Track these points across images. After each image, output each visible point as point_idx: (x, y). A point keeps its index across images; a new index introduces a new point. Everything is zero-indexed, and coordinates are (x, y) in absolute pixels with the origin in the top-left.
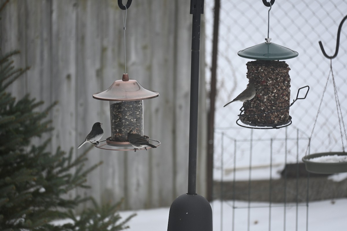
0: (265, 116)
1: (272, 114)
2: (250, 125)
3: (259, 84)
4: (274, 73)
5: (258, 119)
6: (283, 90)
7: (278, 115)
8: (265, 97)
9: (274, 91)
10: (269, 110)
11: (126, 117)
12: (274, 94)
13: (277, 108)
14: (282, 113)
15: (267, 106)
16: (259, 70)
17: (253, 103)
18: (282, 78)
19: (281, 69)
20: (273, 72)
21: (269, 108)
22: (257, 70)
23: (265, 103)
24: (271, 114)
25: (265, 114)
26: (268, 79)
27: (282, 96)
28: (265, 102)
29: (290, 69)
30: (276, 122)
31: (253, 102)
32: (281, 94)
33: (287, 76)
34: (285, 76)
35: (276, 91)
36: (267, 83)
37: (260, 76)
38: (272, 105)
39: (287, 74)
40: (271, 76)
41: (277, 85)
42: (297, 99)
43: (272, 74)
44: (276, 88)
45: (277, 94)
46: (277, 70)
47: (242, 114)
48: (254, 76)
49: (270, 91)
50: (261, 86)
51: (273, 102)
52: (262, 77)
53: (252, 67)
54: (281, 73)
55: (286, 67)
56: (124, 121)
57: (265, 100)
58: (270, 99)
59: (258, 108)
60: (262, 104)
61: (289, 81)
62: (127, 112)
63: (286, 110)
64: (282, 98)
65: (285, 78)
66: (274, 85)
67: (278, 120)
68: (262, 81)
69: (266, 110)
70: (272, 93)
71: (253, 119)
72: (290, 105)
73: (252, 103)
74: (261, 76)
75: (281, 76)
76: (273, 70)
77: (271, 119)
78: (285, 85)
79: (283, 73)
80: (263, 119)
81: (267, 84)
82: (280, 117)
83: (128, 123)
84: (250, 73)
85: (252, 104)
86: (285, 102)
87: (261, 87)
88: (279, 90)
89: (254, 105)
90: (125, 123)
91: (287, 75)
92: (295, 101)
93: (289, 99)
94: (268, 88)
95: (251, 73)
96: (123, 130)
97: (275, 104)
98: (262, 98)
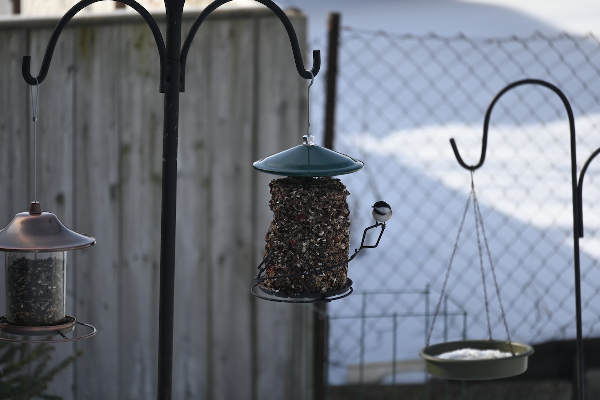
0: (305, 279)
1: (317, 275)
2: (277, 295)
3: (293, 221)
4: (319, 201)
5: (292, 284)
6: (337, 231)
7: (329, 277)
8: (305, 244)
9: (320, 234)
10: (311, 267)
11: (40, 282)
12: (320, 239)
13: (326, 265)
14: (335, 273)
15: (308, 261)
16: (292, 195)
17: (282, 256)
18: (335, 210)
19: (332, 194)
20: (319, 198)
21: (311, 264)
22: (290, 196)
23: (305, 256)
24: (315, 276)
25: (305, 274)
26: (310, 210)
27: (336, 243)
28: (305, 253)
29: (348, 193)
30: (324, 289)
31: (282, 254)
32: (334, 239)
33: (344, 206)
34: (340, 206)
35: (323, 233)
36: (307, 218)
37: (294, 206)
38: (318, 260)
39: (344, 202)
40: (314, 206)
41: (326, 223)
42: (362, 247)
43: (316, 202)
44: (324, 227)
45: (327, 238)
46: (326, 195)
47: (262, 276)
48: (283, 206)
49: (313, 234)
50: (296, 224)
51: (319, 254)
52: (298, 208)
53: (280, 190)
54: (333, 200)
55: (340, 188)
56: (36, 289)
57: (304, 250)
58: (314, 248)
59: (291, 264)
60: (299, 258)
61: (347, 216)
62: (42, 274)
63: (342, 267)
64: (335, 245)
65: (341, 210)
66: (320, 223)
67: (328, 286)
68: (298, 216)
69: (307, 268)
70: (318, 236)
71: (283, 284)
72: (350, 258)
73: (280, 255)
74: (296, 207)
75: (334, 207)
76: (319, 196)
77: (315, 285)
78: (339, 223)
79: (336, 200)
80: (299, 284)
81: (308, 220)
82: (332, 282)
83: (42, 293)
84: (276, 202)
85: (280, 258)
86: (341, 253)
87: (296, 227)
88: (330, 232)
89: (284, 260)
90: (38, 292)
91: (344, 204)
92: (358, 251)
93: (347, 248)
94: (309, 228)
95: (278, 200)
96: (33, 305)
97: (323, 258)
98: (298, 246)
